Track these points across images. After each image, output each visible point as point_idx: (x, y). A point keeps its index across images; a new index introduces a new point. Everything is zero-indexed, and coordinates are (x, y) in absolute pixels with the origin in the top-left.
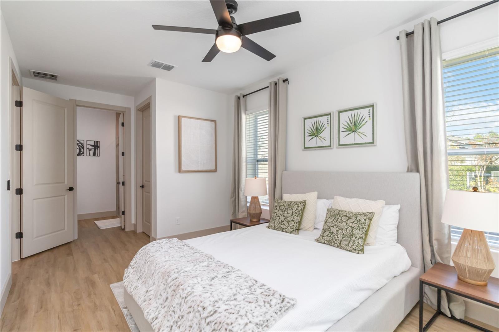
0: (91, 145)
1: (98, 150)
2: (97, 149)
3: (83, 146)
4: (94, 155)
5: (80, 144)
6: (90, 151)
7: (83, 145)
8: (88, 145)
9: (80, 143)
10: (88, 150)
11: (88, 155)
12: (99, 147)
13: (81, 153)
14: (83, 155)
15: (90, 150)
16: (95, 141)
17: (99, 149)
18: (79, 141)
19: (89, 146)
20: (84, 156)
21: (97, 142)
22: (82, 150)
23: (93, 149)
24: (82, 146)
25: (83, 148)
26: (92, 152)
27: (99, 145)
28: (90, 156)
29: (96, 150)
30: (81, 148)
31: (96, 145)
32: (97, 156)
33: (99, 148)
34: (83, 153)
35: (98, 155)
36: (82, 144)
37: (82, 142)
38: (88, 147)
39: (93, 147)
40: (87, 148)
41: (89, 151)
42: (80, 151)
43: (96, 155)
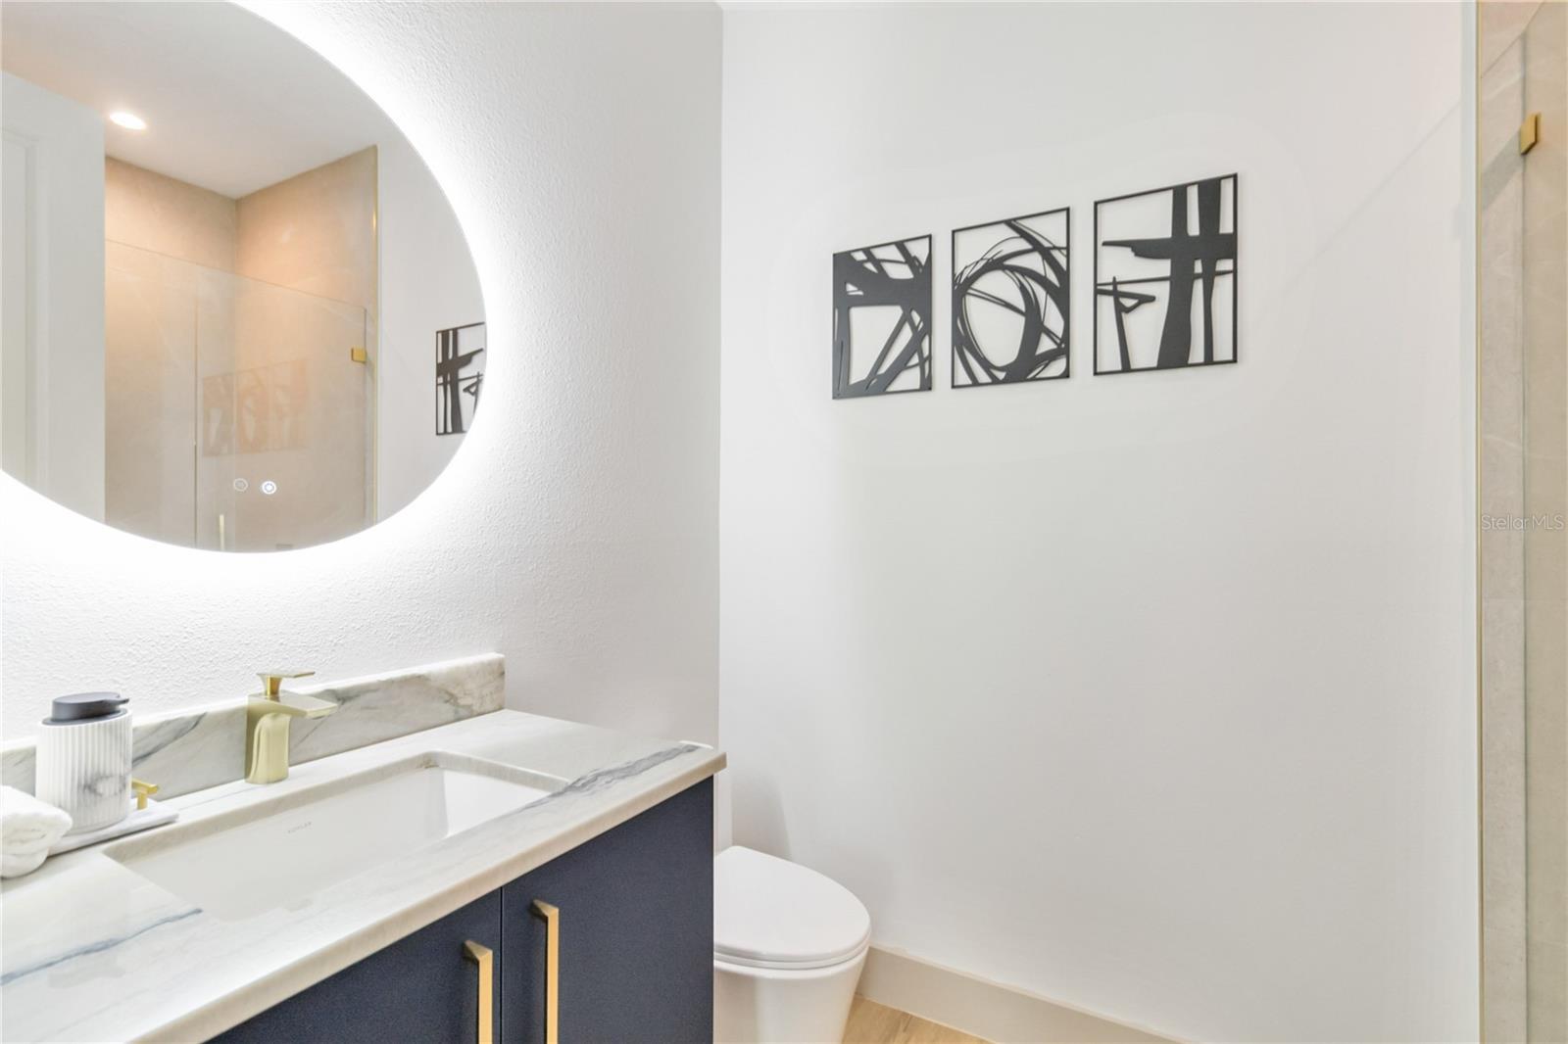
0: (1143, 249)
1: (1223, 286)
2: (1210, 277)
3: (1064, 275)
4: (1174, 353)
5: (1034, 262)
6: (1129, 320)
7: (1062, 260)
8: (1103, 251)
9: (1036, 246)
10: (1107, 304)
11: (1111, 359)
12: (1228, 247)
13: (1046, 345)
14: (1057, 367)
15: (1122, 299)
16: (1180, 193)
17: (1235, 272)
18: (1024, 235)
19: (1122, 266)
20: (1066, 375)
21: (1210, 190)
22: (1053, 319)
23: (1162, 292)
24: (1052, 277)
25: (1061, 296)
26: (1147, 328)
27: (1226, 227)
28: (1127, 368)
29: (1198, 287)
30: (1041, 293)
31: (1194, 228)
32: (1209, 360)
33: (1225, 265)
34: (1063, 349)
35: (1222, 350)
36: (1046, 254)
37: (1051, 231)
38: (1105, 277)
39: (1164, 267)
40: (1098, 292)
41: (1120, 310)
42: (1034, 326)
43: (1197, 353)
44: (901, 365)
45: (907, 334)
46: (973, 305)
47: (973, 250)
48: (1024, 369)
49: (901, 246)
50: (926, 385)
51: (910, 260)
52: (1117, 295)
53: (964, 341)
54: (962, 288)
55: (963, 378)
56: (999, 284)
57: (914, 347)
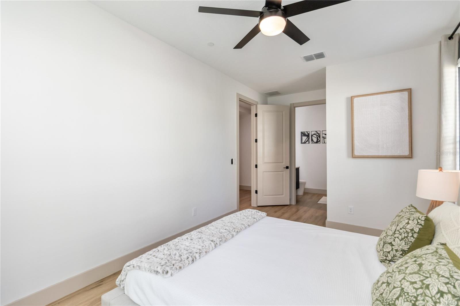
3: (320, 136)
5: (318, 134)
6: (325, 139)
8: (323, 135)
9: (318, 133)
10: (323, 138)
13: (318, 141)
14: (319, 142)
18: (317, 132)
20: (320, 143)
22: (319, 139)
25: (320, 137)
28: (324, 143)
30: (318, 137)
34: (320, 141)
36: (319, 134)
37: (319, 132)
38: (323, 136)
40: (322, 137)
41: (324, 139)
42: (318, 139)
44: (307, 141)
45: (307, 139)
46: (313, 137)
47: (313, 133)
48: (317, 142)
49: (307, 132)
50: (309, 143)
51: (308, 133)
52: (324, 138)
53: (312, 140)
54: (312, 136)
55: (312, 143)
56: (315, 136)
57: (308, 140)
